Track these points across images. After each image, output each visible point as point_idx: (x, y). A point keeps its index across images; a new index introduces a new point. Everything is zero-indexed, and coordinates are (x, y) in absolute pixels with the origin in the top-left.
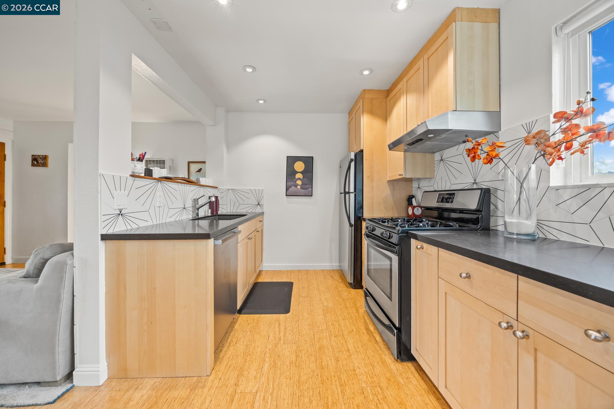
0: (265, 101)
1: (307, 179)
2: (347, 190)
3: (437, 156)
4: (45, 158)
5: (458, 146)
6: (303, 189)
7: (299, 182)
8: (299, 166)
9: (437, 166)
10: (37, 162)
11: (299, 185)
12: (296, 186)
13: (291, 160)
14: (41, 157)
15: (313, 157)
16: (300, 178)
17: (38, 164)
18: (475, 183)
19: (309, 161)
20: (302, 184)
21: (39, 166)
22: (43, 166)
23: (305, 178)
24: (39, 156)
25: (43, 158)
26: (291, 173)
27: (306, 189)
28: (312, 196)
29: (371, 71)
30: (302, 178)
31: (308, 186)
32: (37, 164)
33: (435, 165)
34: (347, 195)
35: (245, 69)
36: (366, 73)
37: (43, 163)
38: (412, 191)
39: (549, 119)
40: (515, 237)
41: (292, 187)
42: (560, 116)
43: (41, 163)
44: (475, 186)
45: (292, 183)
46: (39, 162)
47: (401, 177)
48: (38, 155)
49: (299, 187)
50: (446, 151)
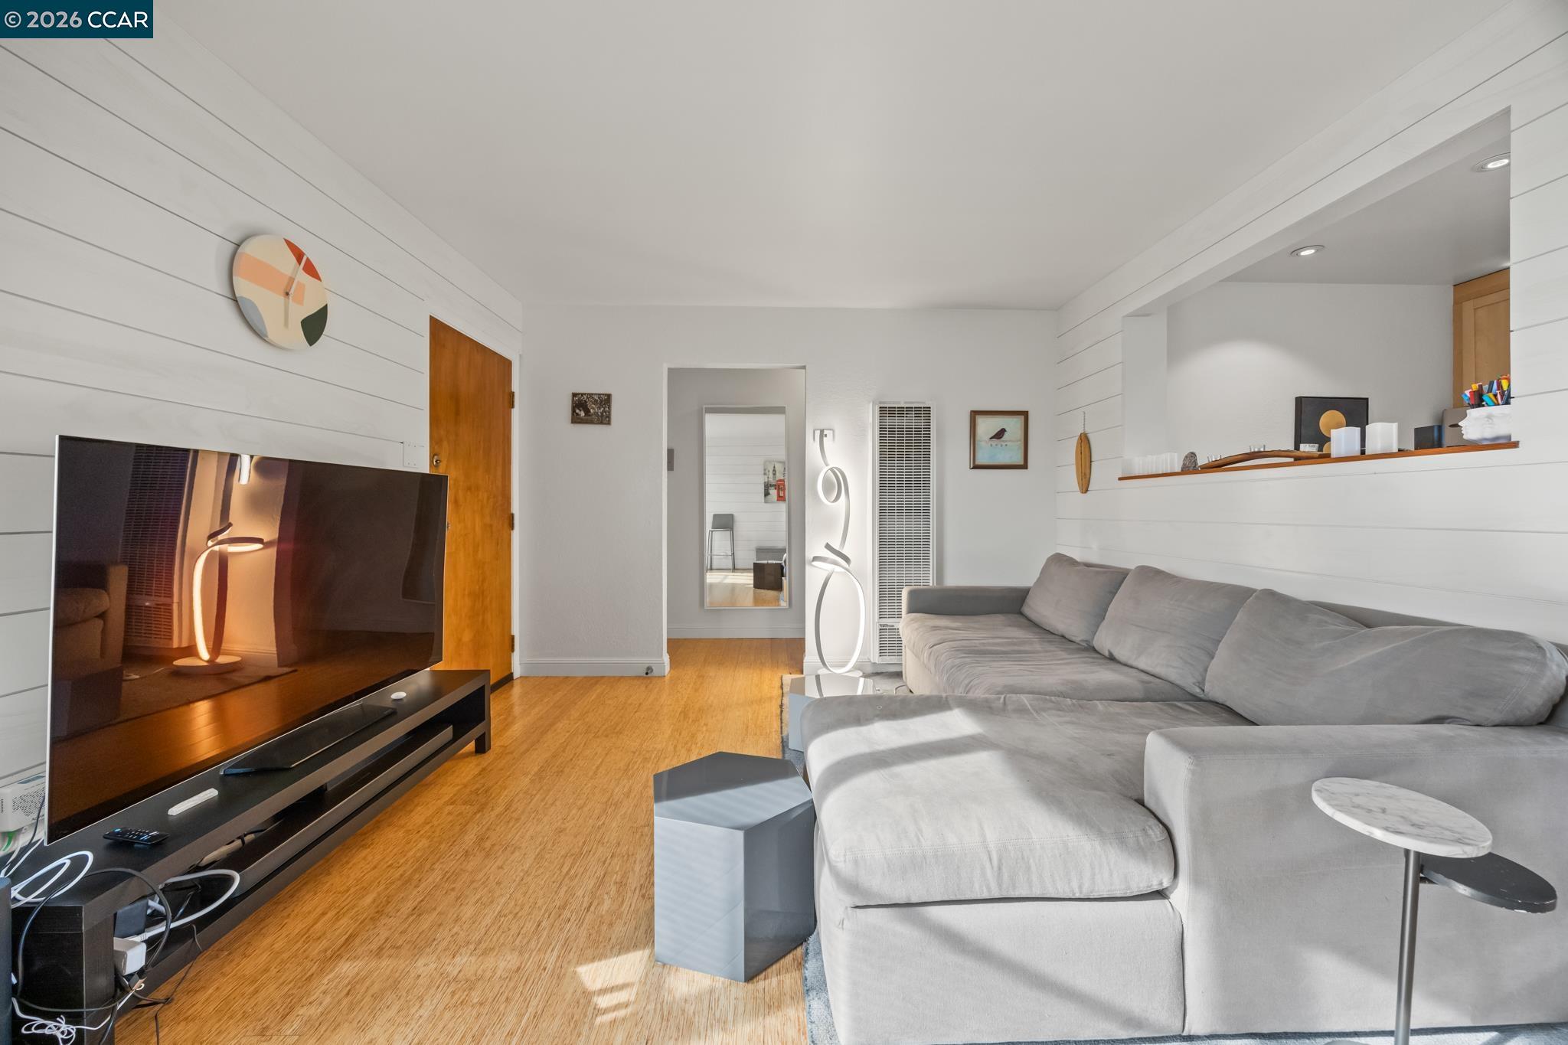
4: (606, 400)
10: (587, 412)
13: (1310, 409)
14: (596, 397)
15: (1367, 399)
17: (589, 418)
19: (1357, 410)
21: (591, 422)
22: (602, 423)
24: (591, 395)
25: (601, 401)
32: (586, 417)
37: (602, 413)
43: (596, 414)
46: (592, 411)
48: (588, 394)
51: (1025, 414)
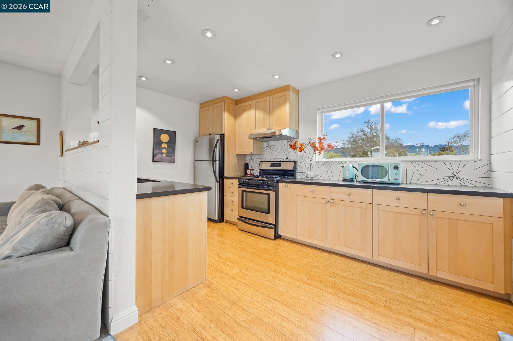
0: (147, 79)
1: (171, 149)
2: (214, 159)
3: (265, 144)
5: (278, 141)
6: (168, 157)
7: (165, 151)
8: (165, 138)
9: (265, 149)
11: (165, 153)
12: (162, 154)
13: (157, 132)
15: (175, 132)
16: (165, 147)
18: (287, 158)
19: (172, 135)
20: (167, 153)
23: (170, 148)
26: (157, 143)
27: (170, 157)
28: (175, 162)
29: (239, 90)
30: (167, 147)
31: (171, 154)
33: (264, 148)
34: (215, 163)
35: (165, 61)
36: (236, 90)
38: (246, 161)
39: (316, 139)
40: (310, 179)
41: (159, 154)
42: (319, 139)
44: (287, 160)
45: (158, 151)
47: (251, 153)
49: (164, 155)
50: (271, 142)
51: (38, 121)
